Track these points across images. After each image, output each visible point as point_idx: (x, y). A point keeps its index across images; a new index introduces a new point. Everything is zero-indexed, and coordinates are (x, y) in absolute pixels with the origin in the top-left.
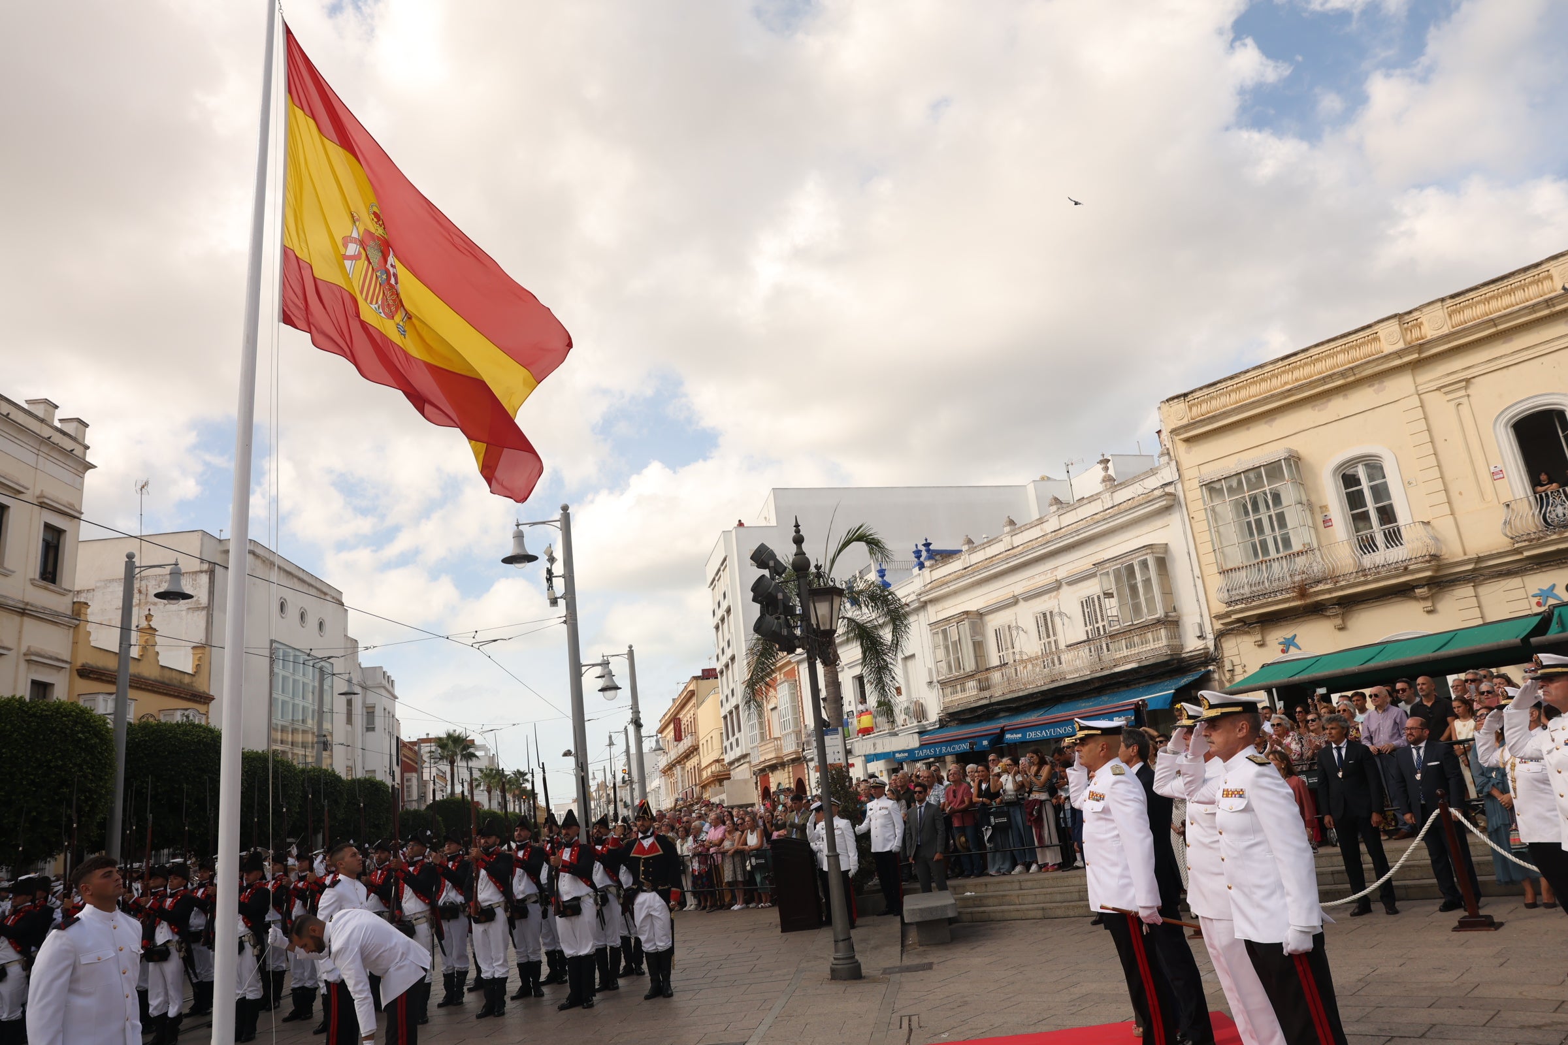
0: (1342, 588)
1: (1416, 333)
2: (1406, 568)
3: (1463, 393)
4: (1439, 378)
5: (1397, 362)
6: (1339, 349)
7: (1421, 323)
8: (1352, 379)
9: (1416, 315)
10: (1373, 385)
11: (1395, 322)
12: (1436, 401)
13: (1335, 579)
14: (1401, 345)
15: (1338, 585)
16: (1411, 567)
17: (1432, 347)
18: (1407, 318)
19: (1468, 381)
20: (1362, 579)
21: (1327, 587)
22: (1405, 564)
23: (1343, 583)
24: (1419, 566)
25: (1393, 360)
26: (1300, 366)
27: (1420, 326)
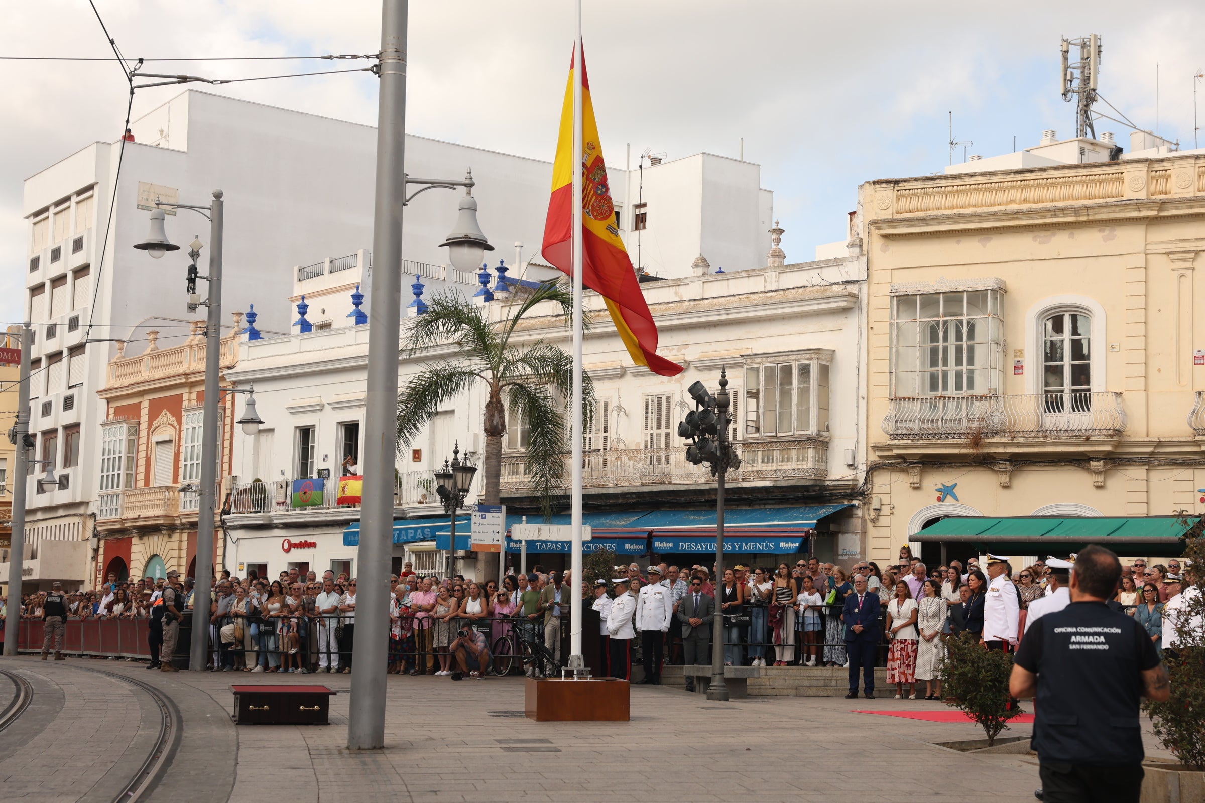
0: (1018, 445)
1: (1161, 186)
2: (1088, 438)
3: (1189, 264)
4: (1172, 242)
5: (1135, 214)
6: (1079, 179)
7: (1170, 176)
8: (1084, 218)
9: (1167, 165)
10: (1103, 231)
11: (1143, 167)
12: (1159, 265)
13: (1013, 434)
14: (1143, 195)
15: (1015, 441)
16: (1093, 438)
17: (1173, 208)
18: (1157, 166)
19: (1197, 253)
20: (1041, 440)
21: (1003, 440)
22: (1088, 433)
23: (1021, 440)
24: (1101, 438)
25: (1131, 210)
26: (1032, 186)
27: (1167, 177)
